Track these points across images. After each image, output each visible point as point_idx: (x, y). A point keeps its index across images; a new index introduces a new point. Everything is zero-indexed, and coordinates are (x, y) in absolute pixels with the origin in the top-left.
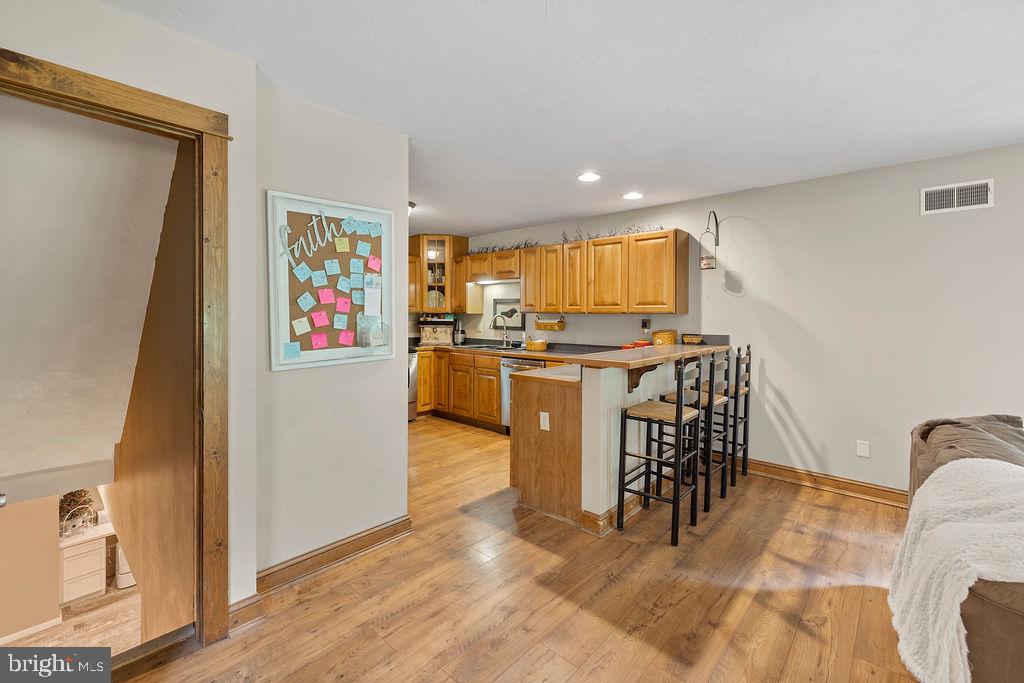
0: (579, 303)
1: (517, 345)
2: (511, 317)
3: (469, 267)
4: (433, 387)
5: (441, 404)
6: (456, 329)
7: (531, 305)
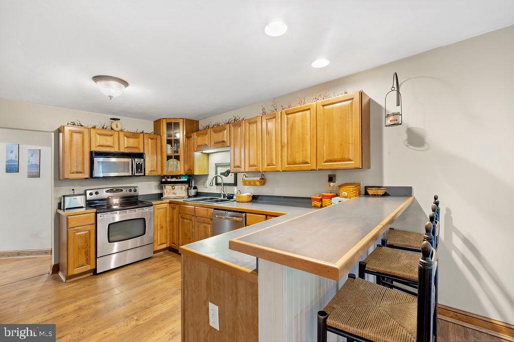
0: (274, 163)
1: (230, 197)
2: (227, 176)
3: (195, 141)
4: (168, 230)
5: (174, 243)
6: (189, 186)
7: (239, 167)
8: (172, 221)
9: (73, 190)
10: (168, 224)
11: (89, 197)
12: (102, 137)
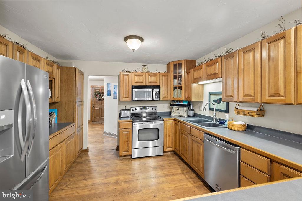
1: (222, 122)
2: (219, 103)
3: (193, 75)
4: (173, 139)
5: (177, 149)
6: (189, 109)
7: (231, 96)
8: (176, 133)
9: (126, 107)
10: (173, 135)
11: (132, 111)
12: (137, 77)
